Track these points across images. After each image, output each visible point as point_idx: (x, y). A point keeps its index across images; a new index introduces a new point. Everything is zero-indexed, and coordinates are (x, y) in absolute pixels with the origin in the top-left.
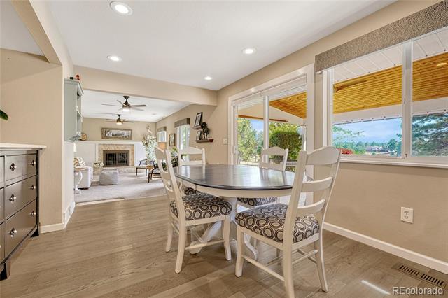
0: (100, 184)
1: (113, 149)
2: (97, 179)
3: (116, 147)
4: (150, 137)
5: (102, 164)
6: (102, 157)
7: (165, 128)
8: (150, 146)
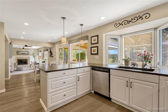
0: (17, 70)
1: (21, 58)
2: (16, 69)
3: (22, 58)
4: (35, 54)
5: (17, 64)
6: (17, 61)
7: (41, 51)
8: (35, 57)
